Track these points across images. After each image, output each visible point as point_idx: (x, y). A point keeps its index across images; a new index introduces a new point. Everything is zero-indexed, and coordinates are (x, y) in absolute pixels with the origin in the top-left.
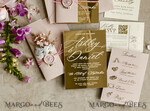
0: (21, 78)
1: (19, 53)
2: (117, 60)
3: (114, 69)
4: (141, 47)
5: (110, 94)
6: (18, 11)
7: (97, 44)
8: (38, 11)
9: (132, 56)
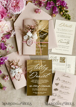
0: (1, 87)
1: (1, 72)
2: (58, 79)
3: (57, 84)
5: (54, 100)
6: (1, 47)
7: (46, 69)
8: (13, 48)
9: (68, 77)
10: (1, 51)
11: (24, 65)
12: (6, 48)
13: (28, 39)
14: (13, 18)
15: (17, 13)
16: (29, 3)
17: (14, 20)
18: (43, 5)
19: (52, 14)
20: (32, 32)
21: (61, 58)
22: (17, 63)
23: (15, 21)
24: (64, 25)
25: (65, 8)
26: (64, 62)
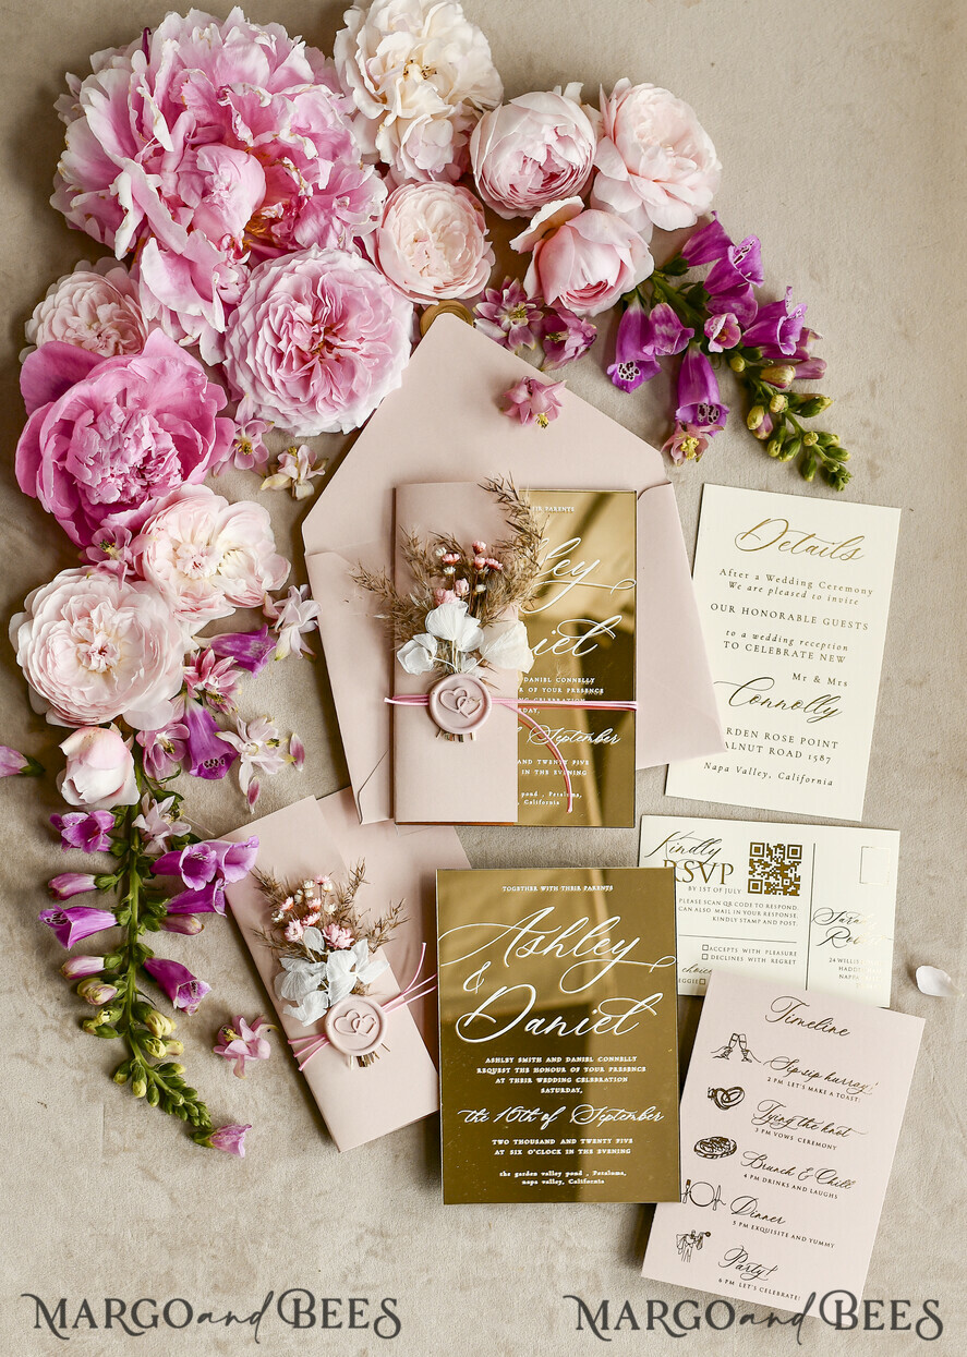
0: (200, 1130)
1: (190, 988)
4: (878, 978)
5: (697, 1239)
6: (185, 751)
8: (299, 755)
9: (825, 1025)
10: (189, 785)
11: (409, 913)
12: (231, 759)
13: (443, 671)
14: (295, 469)
15: (328, 419)
16: (445, 326)
17: (303, 491)
18: (574, 341)
19: (663, 435)
20: (477, 605)
21: (757, 848)
22: (343, 903)
23: (310, 503)
24: (780, 541)
25: (789, 375)
26: (793, 889)
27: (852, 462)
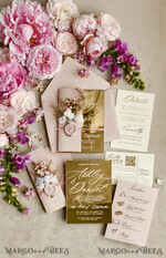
0: (21, 210)
1: (19, 183)
3: (120, 204)
4: (151, 183)
5: (115, 230)
6: (19, 139)
7: (101, 176)
8: (40, 140)
9: (139, 190)
10: (19, 145)
11: (61, 169)
12: (27, 140)
13: (67, 123)
14: (40, 86)
15: (46, 77)
16: (69, 58)
17: (41, 90)
18: (92, 62)
19: (110, 80)
20: (73, 111)
21: (127, 157)
22: (48, 167)
23: (43, 92)
24: (132, 100)
25: (133, 68)
26: (134, 165)
27: (145, 85)
